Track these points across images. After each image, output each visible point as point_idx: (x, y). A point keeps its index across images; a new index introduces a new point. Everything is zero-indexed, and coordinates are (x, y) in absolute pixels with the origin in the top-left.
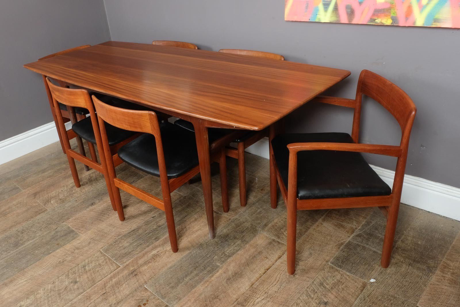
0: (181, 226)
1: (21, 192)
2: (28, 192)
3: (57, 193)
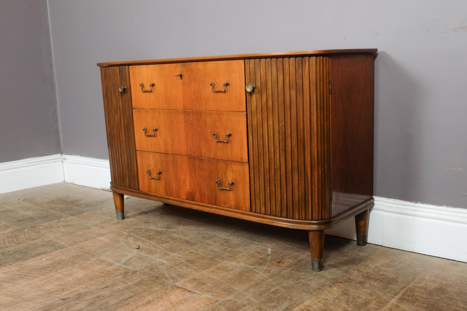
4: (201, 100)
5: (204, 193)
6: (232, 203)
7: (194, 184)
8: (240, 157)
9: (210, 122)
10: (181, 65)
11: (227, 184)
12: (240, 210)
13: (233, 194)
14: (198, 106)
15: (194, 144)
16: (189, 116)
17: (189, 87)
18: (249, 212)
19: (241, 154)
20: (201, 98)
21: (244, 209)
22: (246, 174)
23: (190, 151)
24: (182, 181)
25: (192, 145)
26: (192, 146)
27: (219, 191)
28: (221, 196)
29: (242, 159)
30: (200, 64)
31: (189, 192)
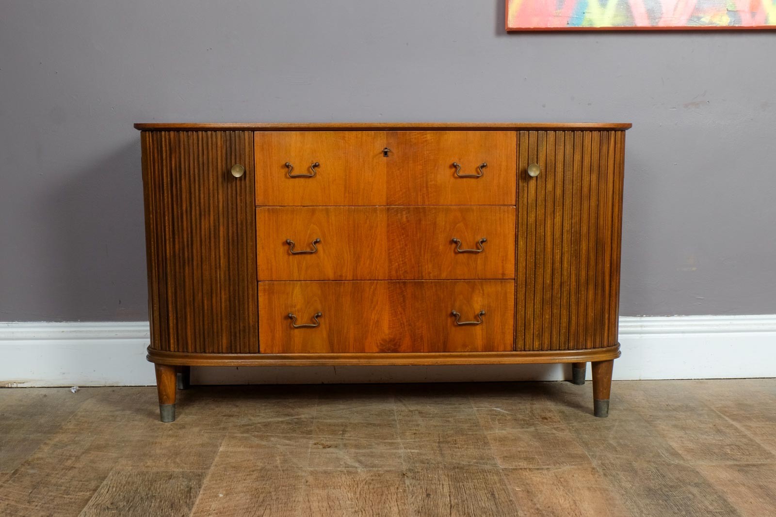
4: (427, 190)
5: (422, 336)
6: (479, 342)
7: (401, 323)
8: (501, 272)
9: (444, 223)
10: (387, 133)
11: (471, 316)
12: (493, 351)
13: (482, 330)
14: (419, 200)
15: (406, 260)
16: (399, 215)
17: (401, 170)
18: (511, 351)
19: (503, 267)
20: (427, 187)
21: (502, 348)
22: (508, 296)
23: (396, 272)
24: (371, 324)
25: (402, 261)
26: (401, 263)
27: (453, 328)
28: (457, 335)
29: (503, 274)
30: (429, 135)
31: (388, 340)
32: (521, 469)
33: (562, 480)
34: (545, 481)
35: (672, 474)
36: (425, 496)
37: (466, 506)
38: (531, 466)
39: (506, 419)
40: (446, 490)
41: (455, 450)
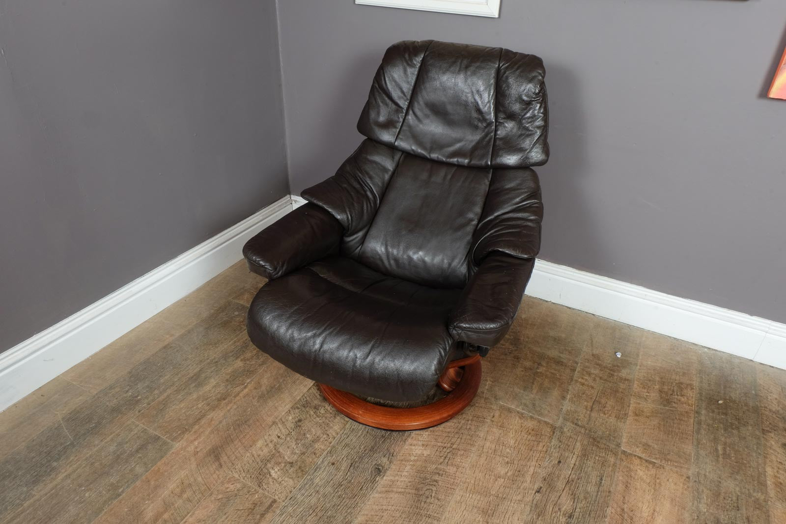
0: (612, 507)
1: (173, 451)
2: (193, 447)
3: (271, 445)
32: (635, 456)
33: (658, 481)
34: (645, 477)
35: (746, 509)
36: (557, 462)
37: (577, 485)
38: (643, 456)
39: (654, 388)
40: (573, 462)
41: (601, 415)
